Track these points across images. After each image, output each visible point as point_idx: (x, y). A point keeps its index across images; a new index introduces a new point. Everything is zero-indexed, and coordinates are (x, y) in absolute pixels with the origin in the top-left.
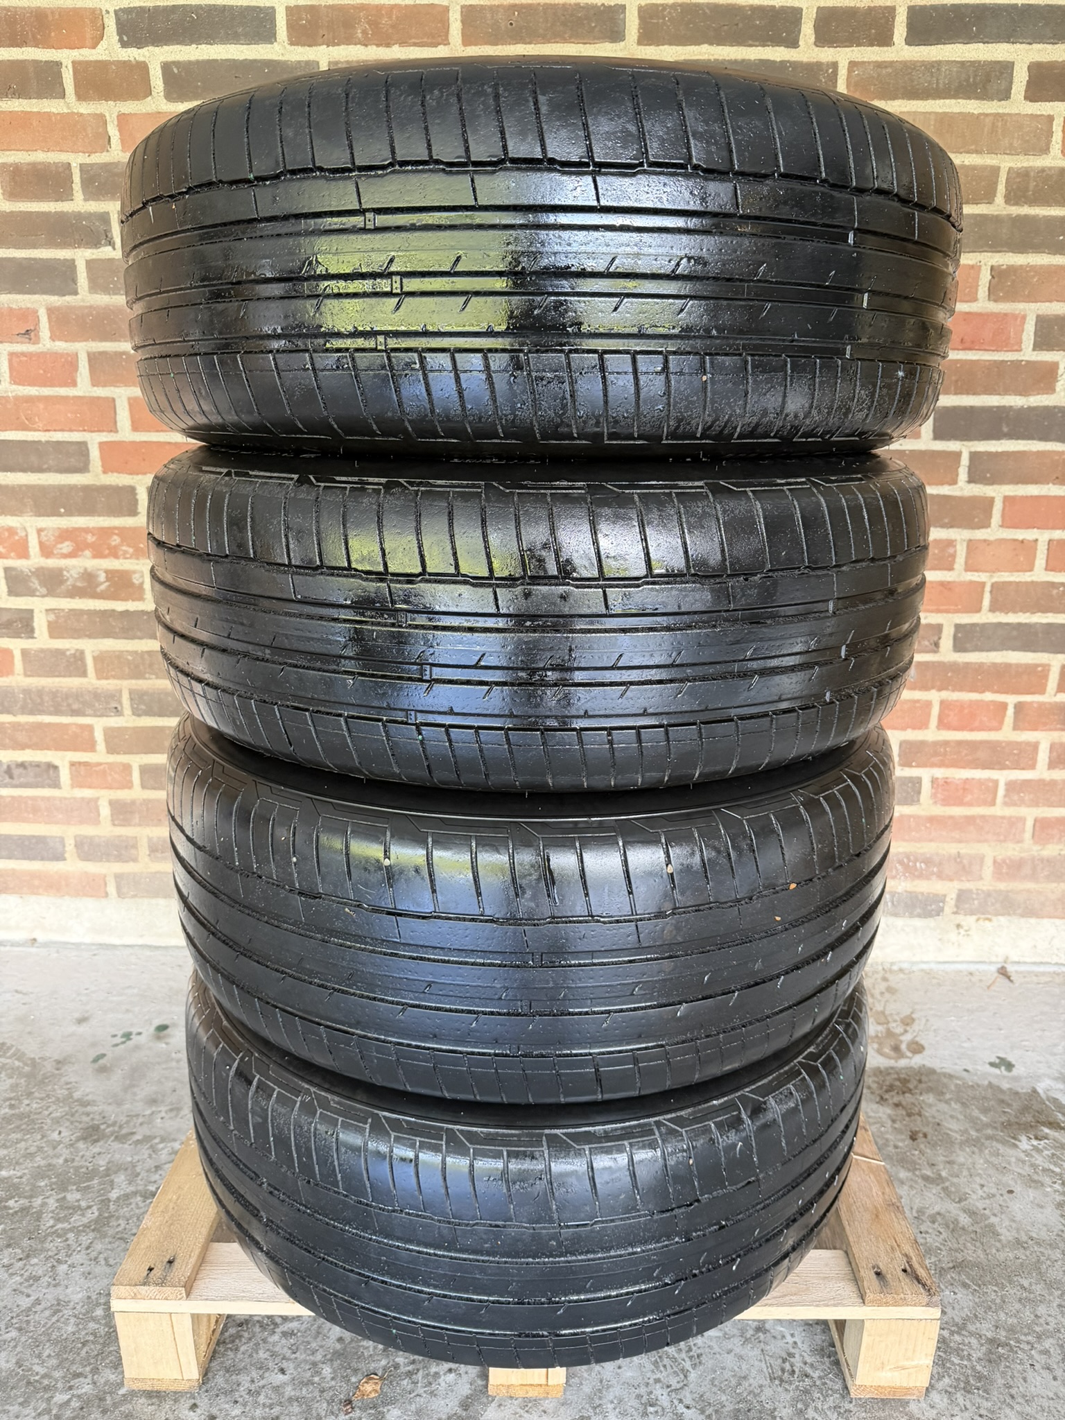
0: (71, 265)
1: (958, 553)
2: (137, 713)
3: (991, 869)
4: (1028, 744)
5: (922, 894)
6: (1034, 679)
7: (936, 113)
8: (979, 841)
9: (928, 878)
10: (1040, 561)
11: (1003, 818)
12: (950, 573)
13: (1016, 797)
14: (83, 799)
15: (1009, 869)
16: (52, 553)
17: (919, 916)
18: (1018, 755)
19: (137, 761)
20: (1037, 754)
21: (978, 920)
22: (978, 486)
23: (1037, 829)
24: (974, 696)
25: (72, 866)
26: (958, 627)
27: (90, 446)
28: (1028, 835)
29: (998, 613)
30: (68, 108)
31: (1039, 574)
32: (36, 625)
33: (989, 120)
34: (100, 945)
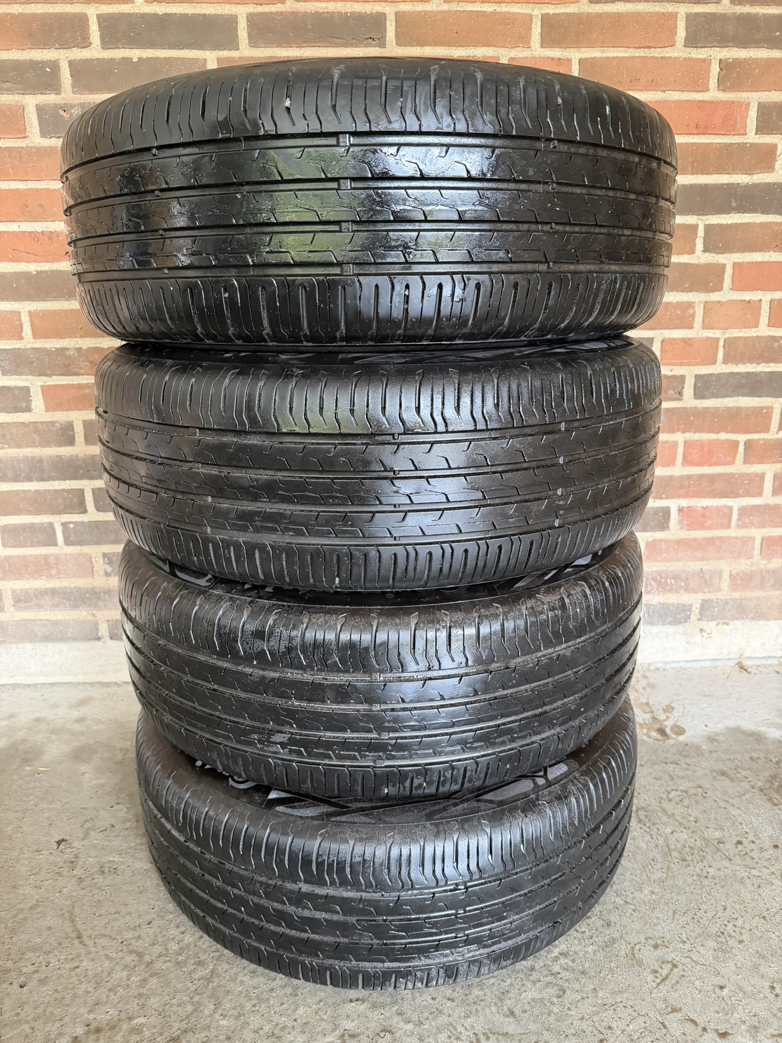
3: (728, 581)
4: (756, 475)
6: (760, 420)
11: (736, 538)
13: (747, 521)
20: (763, 482)
21: (718, 624)
22: (712, 254)
23: (764, 546)
24: (712, 436)
26: (697, 377)
29: (730, 365)
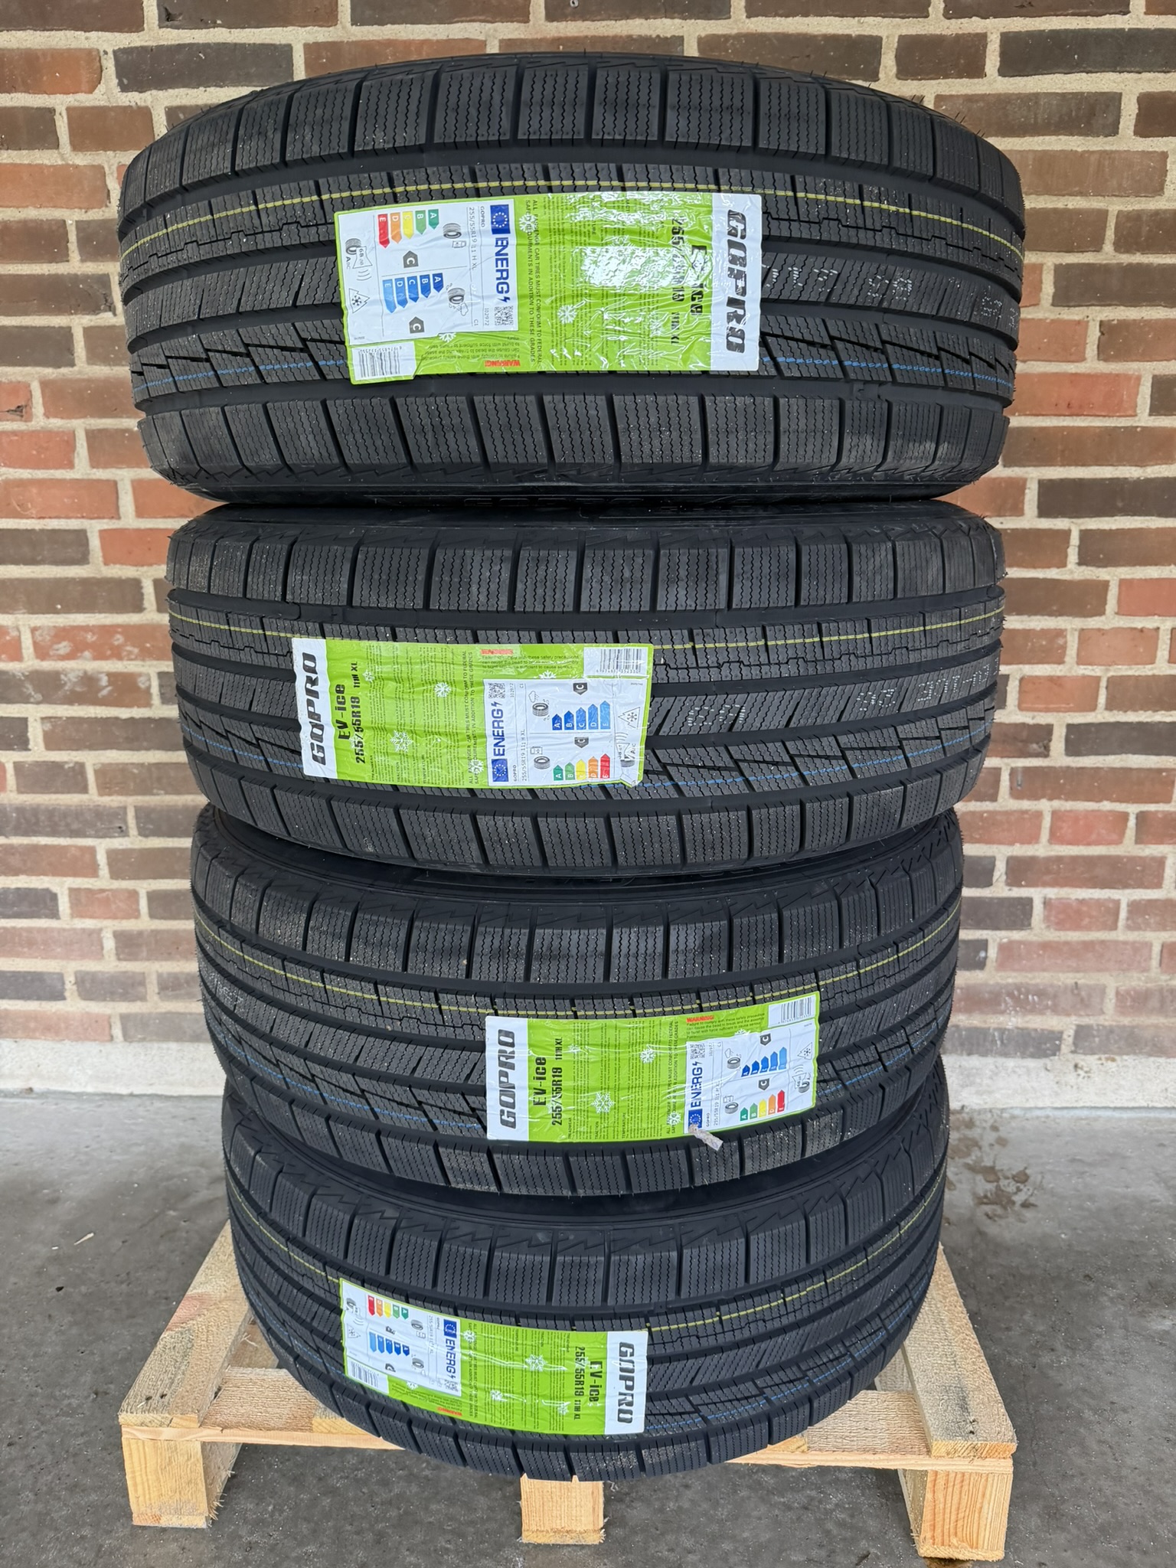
0: (66, 333)
1: (1069, 644)
2: (144, 832)
5: (1036, 1030)
7: (1035, 152)
8: (1099, 970)
9: (1041, 1013)
10: (1163, 652)
12: (1061, 667)
14: (83, 930)
15: (1136, 1001)
17: (1033, 1056)
18: (1143, 871)
19: (144, 887)
25: (73, 1005)
27: (89, 534)
28: (1155, 963)
30: (63, 159)
31: (1162, 667)
32: (30, 735)
33: (1093, 158)
34: (105, 1094)
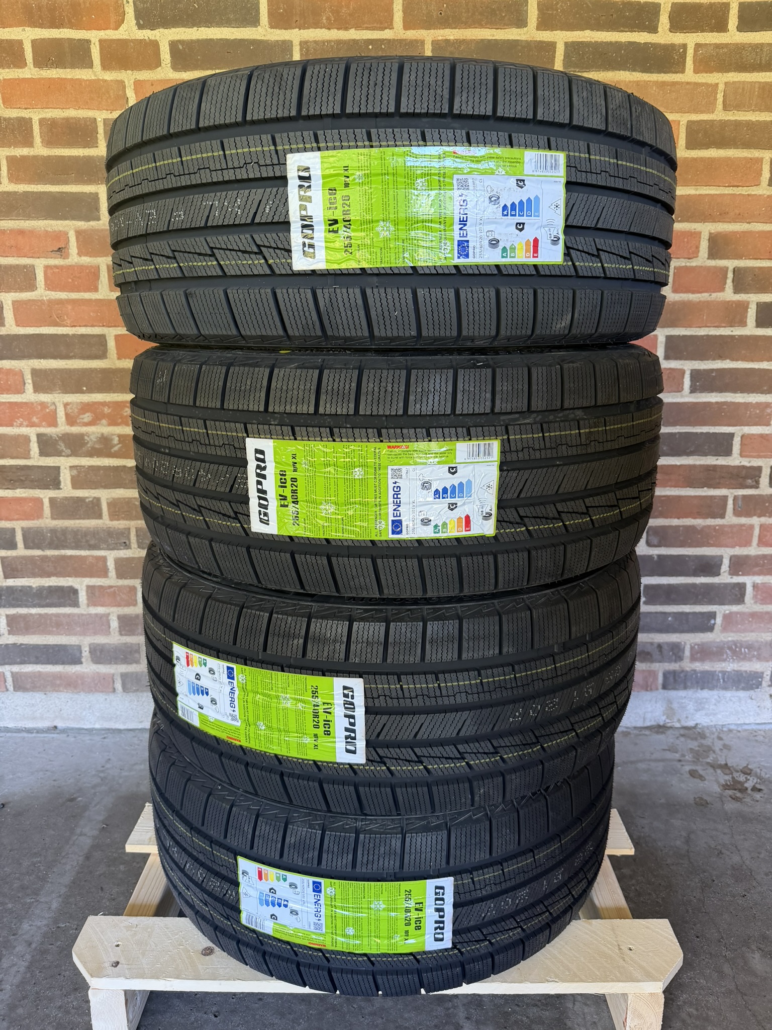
16: (76, 422)
